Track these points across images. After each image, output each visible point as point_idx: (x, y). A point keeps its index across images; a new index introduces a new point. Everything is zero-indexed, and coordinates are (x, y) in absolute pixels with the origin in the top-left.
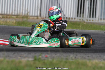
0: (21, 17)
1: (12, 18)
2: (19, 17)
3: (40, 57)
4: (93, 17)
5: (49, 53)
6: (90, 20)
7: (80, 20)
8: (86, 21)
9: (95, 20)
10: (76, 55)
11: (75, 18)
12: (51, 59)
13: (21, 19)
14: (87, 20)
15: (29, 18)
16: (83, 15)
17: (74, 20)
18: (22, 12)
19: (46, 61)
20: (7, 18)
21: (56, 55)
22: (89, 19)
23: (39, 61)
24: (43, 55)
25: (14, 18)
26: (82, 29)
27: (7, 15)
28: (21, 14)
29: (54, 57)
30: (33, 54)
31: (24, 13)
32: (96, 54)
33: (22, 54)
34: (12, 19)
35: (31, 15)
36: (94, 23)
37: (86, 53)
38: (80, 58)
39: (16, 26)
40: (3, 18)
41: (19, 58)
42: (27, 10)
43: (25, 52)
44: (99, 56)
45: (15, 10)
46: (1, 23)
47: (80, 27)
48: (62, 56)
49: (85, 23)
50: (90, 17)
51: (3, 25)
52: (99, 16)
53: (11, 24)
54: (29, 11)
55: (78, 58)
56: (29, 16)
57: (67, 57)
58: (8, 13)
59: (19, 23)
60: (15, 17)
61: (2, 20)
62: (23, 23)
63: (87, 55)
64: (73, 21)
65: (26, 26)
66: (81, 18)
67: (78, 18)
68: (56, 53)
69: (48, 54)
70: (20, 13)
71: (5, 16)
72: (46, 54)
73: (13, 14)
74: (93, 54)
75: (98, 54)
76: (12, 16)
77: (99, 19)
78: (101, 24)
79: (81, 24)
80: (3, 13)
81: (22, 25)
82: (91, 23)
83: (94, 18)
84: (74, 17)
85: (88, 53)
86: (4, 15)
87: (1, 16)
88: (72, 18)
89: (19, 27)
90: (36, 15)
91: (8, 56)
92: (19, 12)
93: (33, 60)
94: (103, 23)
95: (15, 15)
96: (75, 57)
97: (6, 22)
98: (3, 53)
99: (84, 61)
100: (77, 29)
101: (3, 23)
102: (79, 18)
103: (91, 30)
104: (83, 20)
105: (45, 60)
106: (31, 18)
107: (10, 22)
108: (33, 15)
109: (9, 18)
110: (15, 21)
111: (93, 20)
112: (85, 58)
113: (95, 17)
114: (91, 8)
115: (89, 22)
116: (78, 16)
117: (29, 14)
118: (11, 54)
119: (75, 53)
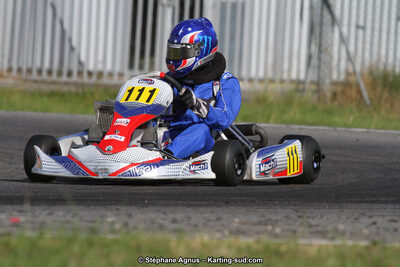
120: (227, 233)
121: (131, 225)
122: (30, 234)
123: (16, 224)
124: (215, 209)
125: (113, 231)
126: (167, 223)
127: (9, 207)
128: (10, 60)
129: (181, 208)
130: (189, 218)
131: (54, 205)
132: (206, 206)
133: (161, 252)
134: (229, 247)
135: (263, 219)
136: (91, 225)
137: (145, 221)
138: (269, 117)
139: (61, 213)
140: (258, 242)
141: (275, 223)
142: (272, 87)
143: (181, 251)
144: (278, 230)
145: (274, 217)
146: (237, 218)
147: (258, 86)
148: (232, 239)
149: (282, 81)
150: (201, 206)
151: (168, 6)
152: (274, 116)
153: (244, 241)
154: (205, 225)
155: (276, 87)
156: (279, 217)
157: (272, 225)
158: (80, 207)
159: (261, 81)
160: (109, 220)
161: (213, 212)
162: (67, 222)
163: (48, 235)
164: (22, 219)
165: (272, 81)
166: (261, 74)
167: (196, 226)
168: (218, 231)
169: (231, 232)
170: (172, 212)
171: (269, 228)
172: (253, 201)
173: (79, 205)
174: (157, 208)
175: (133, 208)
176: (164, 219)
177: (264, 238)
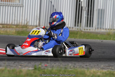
0: (21, 26)
1: (12, 27)
2: (18, 26)
3: (40, 66)
4: (90, 26)
5: (49, 62)
6: (87, 30)
7: (78, 29)
8: (83, 30)
9: (93, 29)
10: (75, 64)
11: (73, 28)
12: (51, 68)
13: (21, 28)
14: (85, 29)
15: (28, 28)
16: (81, 25)
17: (72, 29)
18: (22, 22)
19: (46, 71)
20: (7, 27)
21: (55, 64)
22: (86, 28)
23: (39, 70)
24: (43, 64)
25: (14, 28)
26: (79, 38)
27: (7, 25)
28: (21, 24)
29: (53, 66)
30: (33, 63)
31: (24, 22)
32: (93, 62)
33: (22, 63)
34: (12, 29)
35: (30, 24)
36: (91, 32)
37: (84, 61)
38: (78, 67)
39: (15, 36)
40: (3, 27)
41: (20, 67)
42: (27, 20)
43: (25, 62)
44: (96, 64)
45: (15, 20)
46: (2, 33)
47: (78, 36)
48: (61, 65)
49: (82, 33)
50: (87, 26)
51: (3, 34)
52: (95, 26)
53: (11, 33)
54: (28, 21)
55: (76, 67)
56: (28, 26)
57: (66, 66)
58: (8, 23)
59: (19, 33)
60: (15, 26)
61: (3, 29)
62: (22, 32)
63: (85, 64)
64: (71, 31)
65: (25, 36)
66: (79, 28)
67: (75, 27)
68: (56, 62)
69: (47, 63)
70: (20, 22)
71: (5, 26)
72: (46, 63)
73: (13, 23)
74: (90, 62)
75: (95, 62)
76: (12, 26)
77: (96, 28)
78: (97, 33)
79: (79, 33)
80: (3, 23)
81: (22, 34)
82: (89, 32)
83: (91, 28)
84: (72, 26)
85: (86, 62)
86: (4, 24)
87: (1, 26)
88: (70, 28)
89: (19, 36)
90: (35, 24)
91: (9, 65)
92: (18, 22)
93: (33, 70)
94: (100, 32)
95: (14, 25)
96: (74, 66)
97: (6, 31)
98: (4, 62)
99: (82, 69)
100: (75, 38)
101: (4, 33)
102: (77, 27)
103: (88, 39)
104: (80, 29)
105: (44, 69)
106: (30, 27)
107: (10, 32)
108: (33, 24)
109: (9, 27)
110: (14, 31)
111: (90, 30)
112: (83, 67)
113: (92, 26)
114: (88, 18)
115: (86, 32)
116: (75, 26)
117: (28, 23)
118: (11, 63)
119: (73, 62)
120: (100, 69)
121: (75, 67)
122: (49, 69)
123: (46, 66)
124: (97, 62)
125: (71, 68)
126: (84, 66)
127: (44, 62)
128: (45, 24)
129: (88, 62)
130: (90, 65)
131: (55, 61)
132: (94, 62)
133: (83, 73)
134: (100, 72)
135: (109, 65)
136: (65, 66)
137: (79, 66)
138: (110, 39)
139: (57, 64)
140: (108, 71)
141: (112, 66)
142: (111, 31)
143: (88, 73)
144: (113, 68)
145: (112, 65)
146: (102, 65)
147: (108, 31)
148: (101, 70)
149: (114, 29)
150: (93, 61)
151: (85, 10)
152: (112, 38)
153: (104, 71)
154: (94, 67)
155: (112, 31)
156: (113, 65)
157: (111, 66)
158: (62, 62)
159: (108, 29)
160: (70, 65)
161: (96, 63)
162: (59, 66)
163: (54, 69)
164: (48, 65)
165: (111, 29)
166: (108, 28)
167: (92, 67)
168: (98, 68)
169: (101, 69)
170: (86, 63)
171: (111, 67)
172: (107, 60)
173: (62, 61)
174: (82, 62)
175: (76, 62)
176: (84, 65)
177: (109, 70)
